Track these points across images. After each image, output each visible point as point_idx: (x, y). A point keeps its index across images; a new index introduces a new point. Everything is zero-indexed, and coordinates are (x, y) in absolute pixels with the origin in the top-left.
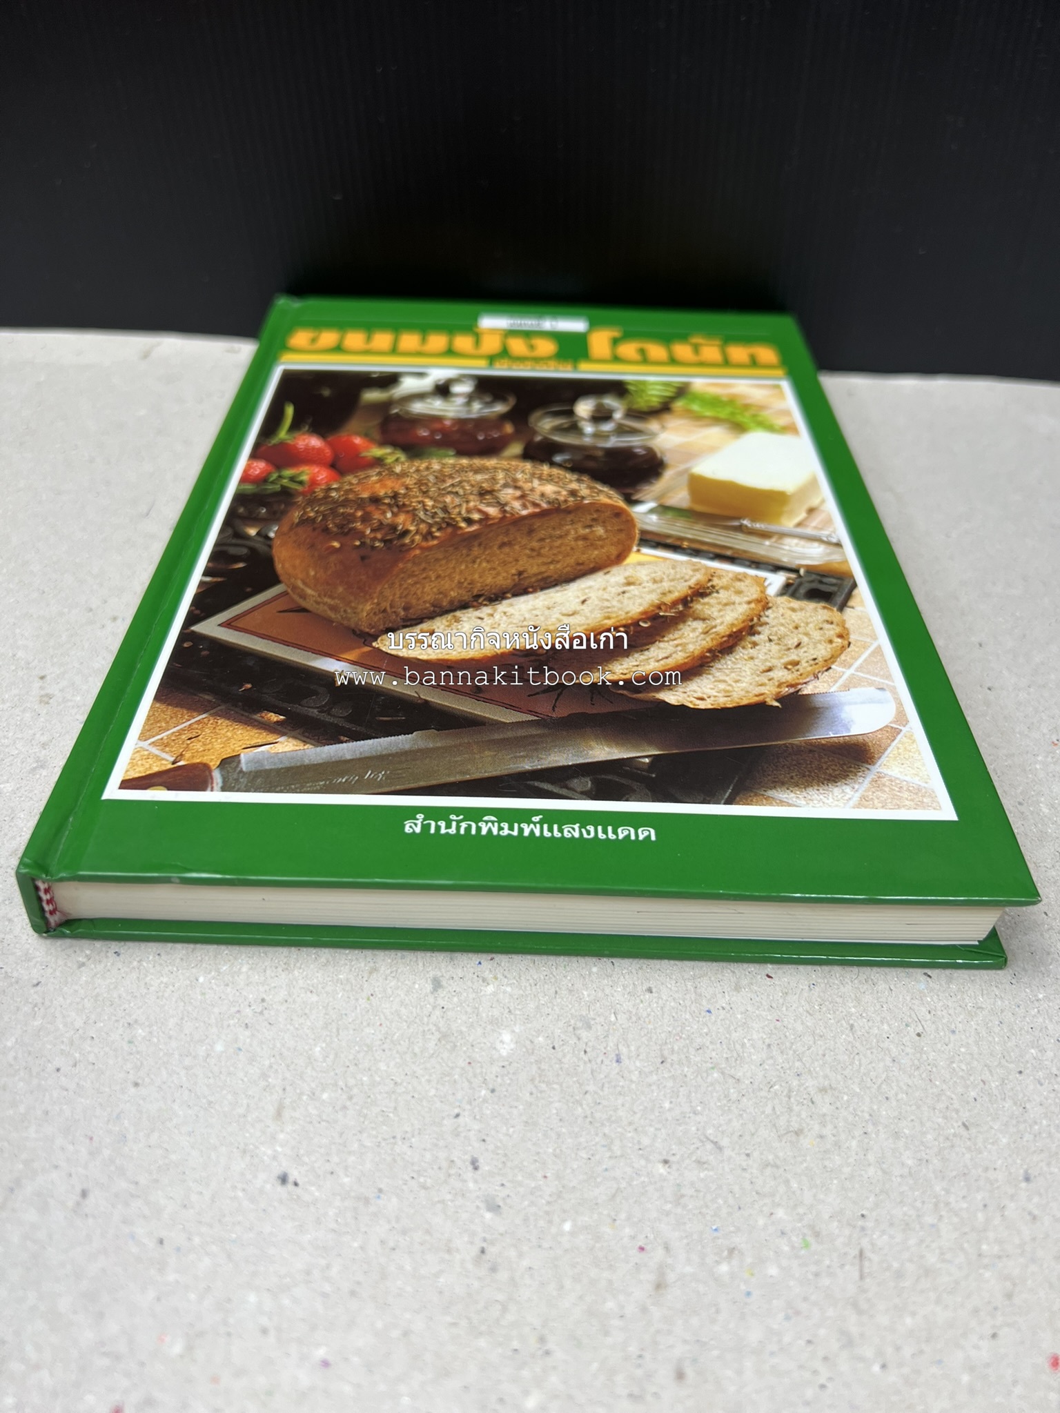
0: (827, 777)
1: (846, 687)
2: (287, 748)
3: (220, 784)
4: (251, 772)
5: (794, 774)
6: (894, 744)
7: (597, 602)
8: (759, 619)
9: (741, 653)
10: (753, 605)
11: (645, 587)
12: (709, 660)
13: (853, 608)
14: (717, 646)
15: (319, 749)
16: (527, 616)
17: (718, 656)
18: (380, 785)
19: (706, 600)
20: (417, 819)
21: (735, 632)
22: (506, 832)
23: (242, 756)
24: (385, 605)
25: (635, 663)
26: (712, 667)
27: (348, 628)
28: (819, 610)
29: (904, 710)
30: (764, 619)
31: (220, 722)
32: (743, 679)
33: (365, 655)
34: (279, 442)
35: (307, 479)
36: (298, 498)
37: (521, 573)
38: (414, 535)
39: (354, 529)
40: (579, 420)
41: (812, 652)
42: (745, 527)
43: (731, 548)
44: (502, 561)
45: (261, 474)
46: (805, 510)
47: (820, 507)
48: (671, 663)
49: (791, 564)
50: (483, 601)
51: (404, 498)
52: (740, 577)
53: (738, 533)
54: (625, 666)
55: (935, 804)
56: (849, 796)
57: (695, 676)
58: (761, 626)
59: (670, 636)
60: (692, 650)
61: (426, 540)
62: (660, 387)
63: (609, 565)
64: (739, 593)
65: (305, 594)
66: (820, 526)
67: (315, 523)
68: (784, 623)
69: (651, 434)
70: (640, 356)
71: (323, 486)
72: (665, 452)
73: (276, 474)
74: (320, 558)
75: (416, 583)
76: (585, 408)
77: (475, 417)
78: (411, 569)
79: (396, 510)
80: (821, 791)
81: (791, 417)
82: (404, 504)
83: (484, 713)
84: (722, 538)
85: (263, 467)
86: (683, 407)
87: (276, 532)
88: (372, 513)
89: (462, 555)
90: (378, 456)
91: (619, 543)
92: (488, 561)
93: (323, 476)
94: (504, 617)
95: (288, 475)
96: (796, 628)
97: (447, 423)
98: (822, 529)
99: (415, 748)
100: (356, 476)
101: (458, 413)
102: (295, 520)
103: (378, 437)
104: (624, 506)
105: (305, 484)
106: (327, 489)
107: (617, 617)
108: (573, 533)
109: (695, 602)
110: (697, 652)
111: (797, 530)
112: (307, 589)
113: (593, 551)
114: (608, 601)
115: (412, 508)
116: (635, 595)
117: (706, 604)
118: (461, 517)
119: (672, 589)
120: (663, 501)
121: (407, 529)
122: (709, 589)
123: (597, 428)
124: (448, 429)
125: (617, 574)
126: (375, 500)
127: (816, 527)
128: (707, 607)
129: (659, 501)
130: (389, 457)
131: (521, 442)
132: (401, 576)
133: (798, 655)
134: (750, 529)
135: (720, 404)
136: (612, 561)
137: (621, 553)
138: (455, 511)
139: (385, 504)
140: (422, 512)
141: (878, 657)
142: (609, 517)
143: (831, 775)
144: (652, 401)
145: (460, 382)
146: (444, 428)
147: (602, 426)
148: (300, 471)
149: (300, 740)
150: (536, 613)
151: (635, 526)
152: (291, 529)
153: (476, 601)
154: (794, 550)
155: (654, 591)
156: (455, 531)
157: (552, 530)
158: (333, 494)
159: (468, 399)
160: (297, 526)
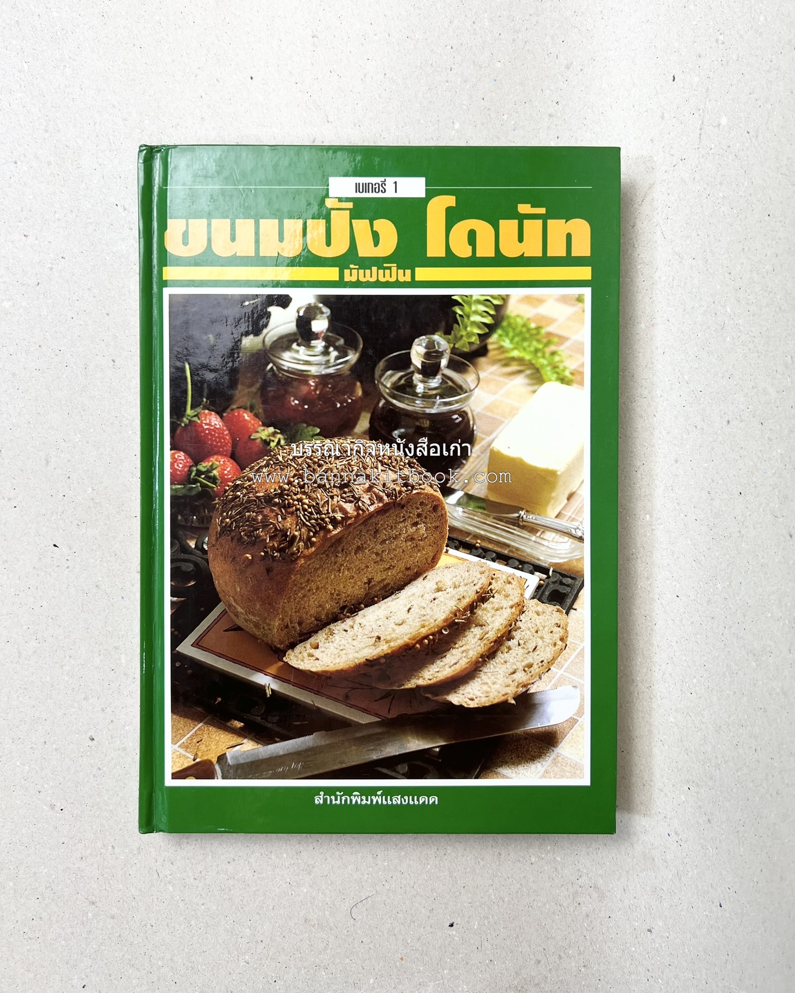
0: (530, 757)
1: (555, 687)
2: (248, 747)
3: (221, 774)
4: (234, 765)
5: (513, 756)
6: (571, 731)
7: (417, 611)
8: (515, 624)
9: (500, 657)
10: (513, 610)
11: (448, 593)
12: (480, 665)
13: (576, 610)
14: (487, 651)
15: (265, 747)
16: (374, 627)
17: (486, 661)
18: (300, 773)
19: (485, 605)
21: (499, 638)
23: (227, 754)
24: (287, 620)
25: (437, 670)
26: (481, 671)
27: (267, 644)
28: (554, 612)
29: (583, 705)
30: (519, 623)
31: (210, 728)
32: (498, 681)
33: (280, 669)
34: (188, 421)
35: (218, 474)
36: (215, 500)
37: (370, 581)
38: (299, 542)
39: (258, 537)
40: (413, 373)
41: (542, 654)
42: (521, 520)
43: (508, 546)
44: (357, 568)
45: (183, 471)
46: (566, 496)
47: (578, 492)
48: (458, 668)
49: (545, 563)
50: (347, 613)
51: (288, 495)
52: (510, 579)
53: (515, 528)
54: (431, 673)
55: (582, 774)
56: (538, 770)
57: (471, 680)
58: (516, 631)
59: (460, 643)
60: (471, 656)
61: (307, 547)
62: (482, 308)
63: (427, 570)
64: (507, 596)
65: (237, 612)
66: (573, 516)
67: (231, 531)
68: (530, 627)
69: (468, 390)
70: (471, 247)
71: (230, 484)
72: (476, 418)
73: (195, 469)
74: (240, 572)
75: (304, 596)
76: (419, 352)
77: (332, 372)
78: (300, 581)
79: (283, 511)
80: (525, 767)
81: (583, 353)
82: (289, 503)
83: (350, 716)
84: (504, 534)
85: (183, 460)
86: (497, 343)
87: (207, 544)
88: (268, 516)
89: (332, 562)
90: (264, 438)
91: (435, 543)
92: (348, 569)
93: (228, 469)
94: (360, 628)
95: (204, 470)
96: (537, 632)
97: (312, 383)
98: (573, 520)
99: (316, 745)
100: (251, 469)
101: (319, 366)
102: (217, 528)
103: (261, 411)
104: (441, 497)
105: (217, 481)
106: (233, 486)
107: (429, 625)
108: (404, 532)
109: (478, 608)
110: (474, 658)
111: (557, 521)
112: (237, 606)
113: (417, 553)
114: (424, 608)
115: (294, 508)
116: (442, 602)
117: (485, 609)
118: (329, 517)
119: (465, 594)
120: (468, 490)
121: (294, 535)
122: (488, 593)
123: (427, 384)
124: (313, 393)
125: (431, 579)
126: (268, 499)
127: (570, 517)
128: (485, 613)
129: (465, 490)
130: (272, 438)
131: (368, 411)
132: (294, 589)
133: (533, 658)
134: (525, 521)
135: (527, 336)
136: (429, 564)
137: (435, 555)
138: (324, 510)
139: (276, 504)
140: (302, 513)
141: (581, 658)
142: (429, 511)
143: (532, 756)
144: (473, 334)
145: (318, 312)
146: (309, 392)
147: (430, 381)
148: (210, 464)
149: (255, 741)
150: (380, 623)
151: (446, 521)
152: (217, 540)
153: (342, 613)
154: (550, 546)
155: (454, 596)
156: (325, 535)
157: (390, 529)
158: (239, 493)
159: (326, 342)
160: (220, 536)
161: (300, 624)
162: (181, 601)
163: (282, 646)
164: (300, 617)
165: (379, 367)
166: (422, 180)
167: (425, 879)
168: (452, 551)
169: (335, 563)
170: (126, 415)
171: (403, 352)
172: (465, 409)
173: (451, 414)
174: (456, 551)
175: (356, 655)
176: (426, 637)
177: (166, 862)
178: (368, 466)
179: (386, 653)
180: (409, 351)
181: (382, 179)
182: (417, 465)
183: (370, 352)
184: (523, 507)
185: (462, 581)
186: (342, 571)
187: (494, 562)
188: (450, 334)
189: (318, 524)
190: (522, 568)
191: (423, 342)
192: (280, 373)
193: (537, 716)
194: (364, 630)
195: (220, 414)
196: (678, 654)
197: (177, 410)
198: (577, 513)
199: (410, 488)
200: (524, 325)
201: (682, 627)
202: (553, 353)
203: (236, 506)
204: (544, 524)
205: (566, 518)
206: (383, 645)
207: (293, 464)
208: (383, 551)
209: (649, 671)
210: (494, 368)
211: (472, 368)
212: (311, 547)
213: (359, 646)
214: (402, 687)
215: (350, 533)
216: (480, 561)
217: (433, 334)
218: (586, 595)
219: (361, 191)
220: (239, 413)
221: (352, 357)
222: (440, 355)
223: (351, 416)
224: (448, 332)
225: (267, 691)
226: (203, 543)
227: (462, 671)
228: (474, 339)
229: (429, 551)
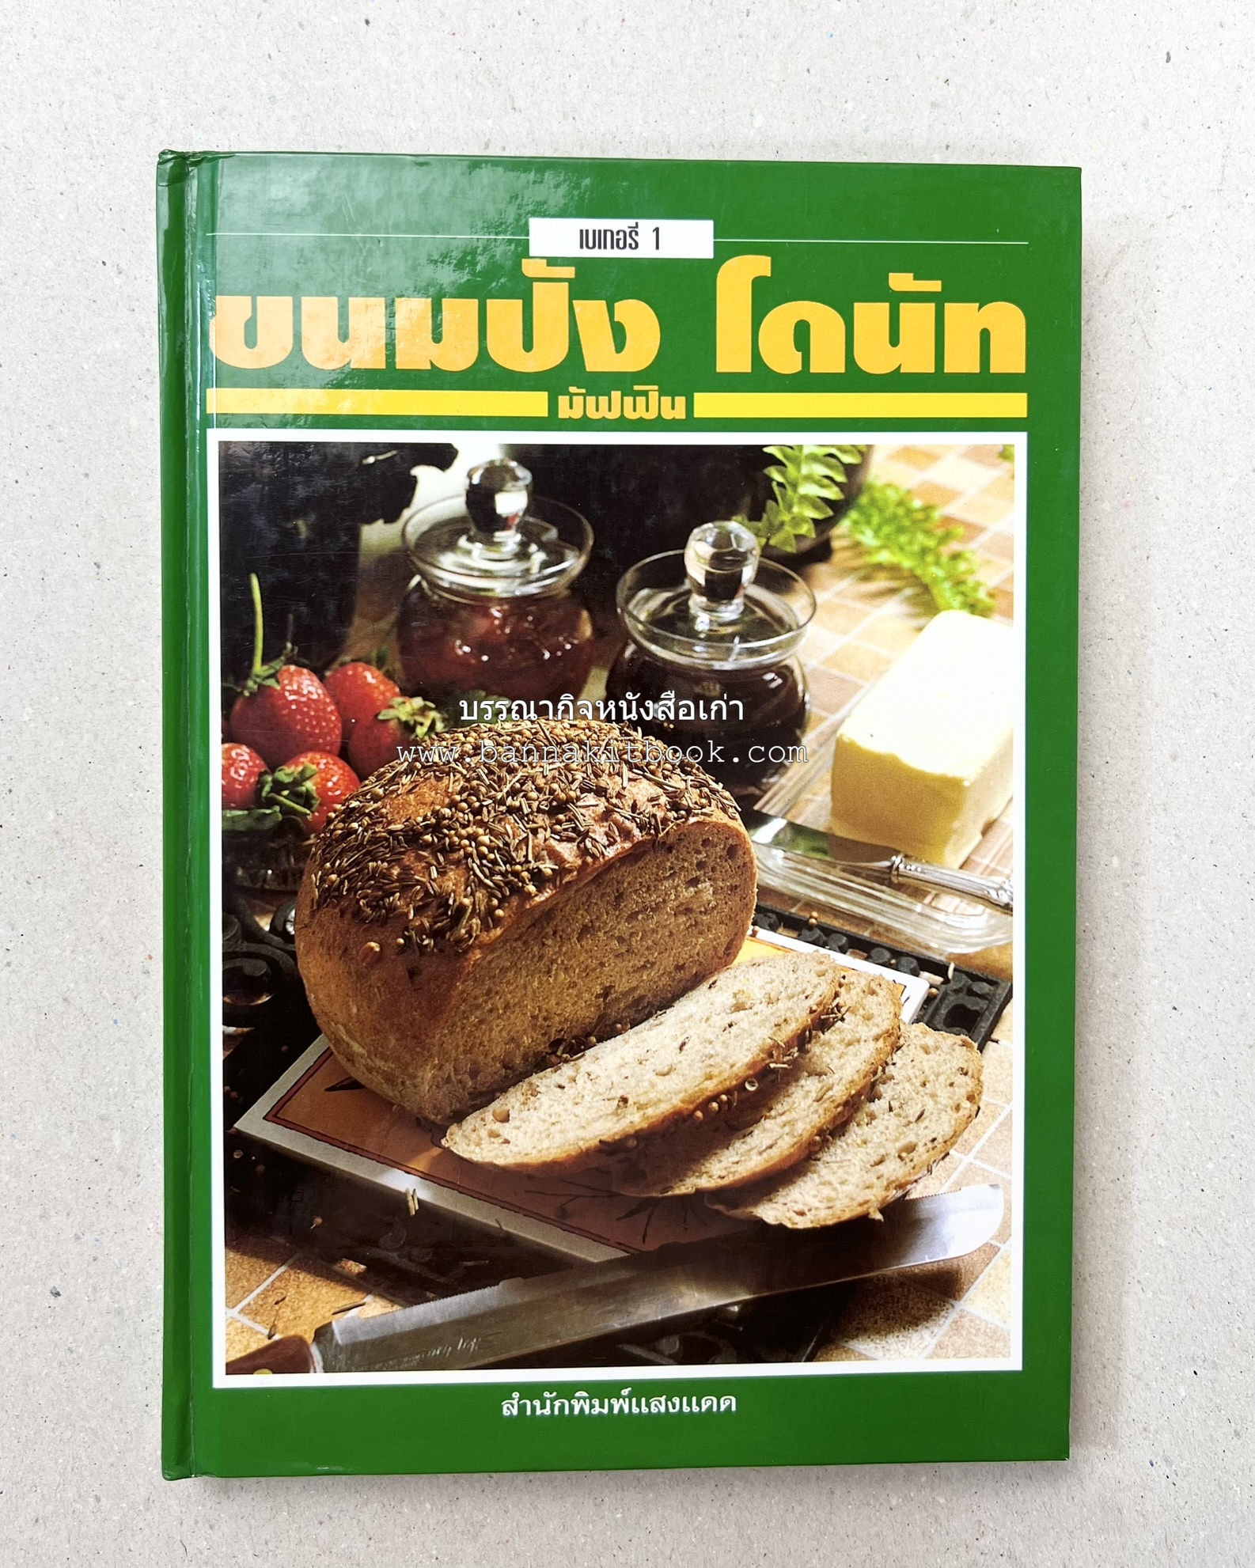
0: (910, 1319)
1: (958, 1187)
2: (374, 1311)
3: (321, 1364)
4: (347, 1346)
5: (878, 1318)
6: (987, 1270)
7: (697, 1047)
8: (884, 1071)
9: (855, 1133)
10: (880, 1044)
11: (756, 1013)
12: (817, 1148)
13: (997, 1042)
14: (829, 1122)
15: (408, 1310)
16: (615, 1079)
17: (828, 1140)
18: (474, 1358)
19: (827, 1036)
20: (514, 1399)
21: (852, 1097)
22: (597, 1410)
23: (334, 1324)
24: (448, 1067)
25: (736, 1159)
26: (819, 1160)
27: (410, 1114)
28: (957, 1047)
29: (1010, 1219)
30: (890, 1070)
31: (301, 1276)
32: (850, 1178)
33: (435, 1162)
34: (256, 687)
35: (314, 788)
36: (309, 839)
37: (607, 991)
38: (471, 918)
39: (392, 908)
40: (688, 593)
41: (933, 1126)
42: (895, 873)
43: (871, 922)
44: (583, 966)
45: (248, 781)
46: (980, 826)
47: (1003, 819)
48: (775, 1155)
49: (941, 955)
50: (563, 1053)
51: (449, 828)
52: (874, 986)
53: (884, 888)
54: (723, 1164)
55: (1006, 1350)
56: (926, 1343)
57: (799, 1177)
58: (884, 1083)
59: (779, 1108)
60: (800, 1132)
61: (486, 927)
62: (820, 470)
63: (716, 969)
64: (868, 1018)
65: (352, 1054)
66: (993, 865)
67: (340, 897)
68: (912, 1076)
69: (794, 627)
70: (800, 353)
71: (338, 807)
72: (809, 678)
73: (269, 778)
74: (358, 978)
75: (481, 1022)
76: (701, 553)
77: (536, 591)
78: (473, 994)
79: (441, 859)
80: (901, 1338)
81: (1010, 556)
82: (452, 844)
83: (571, 1249)
84: (862, 900)
85: (247, 762)
86: (849, 536)
87: (294, 924)
88: (411, 869)
89: (534, 956)
90: (404, 718)
91: (731, 919)
92: (566, 969)
93: (335, 779)
94: (589, 1082)
95: (287, 780)
96: (924, 1084)
97: (495, 612)
98: (993, 872)
99: (504, 1304)
100: (379, 778)
101: (509, 580)
102: (314, 892)
103: (398, 666)
104: (742, 829)
105: (313, 802)
106: (344, 812)
107: (720, 1073)
108: (673, 897)
109: (814, 1041)
110: (806, 1136)
111: (963, 874)
112: (352, 1043)
113: (697, 938)
114: (711, 1042)
115: (462, 852)
116: (744, 1030)
117: (827, 1043)
118: (528, 870)
119: (789, 1014)
120: (795, 817)
121: (461, 903)
122: (833, 1013)
123: (715, 614)
124: (499, 632)
125: (724, 988)
126: (412, 836)
127: (988, 866)
128: (827, 1050)
129: (789, 816)
130: (419, 719)
131: (603, 667)
132: (462, 1008)
133: (917, 1134)
134: (902, 876)
135: (907, 523)
136: (720, 958)
137: (732, 940)
138: (519, 856)
139: (427, 846)
140: (478, 862)
141: (1005, 1133)
142: (720, 857)
143: (914, 1317)
144: (804, 520)
145: (508, 477)
146: (491, 631)
147: (722, 608)
148: (300, 768)
149: (387, 1299)
150: (626, 1071)
151: (753, 875)
152: (313, 914)
153: (554, 1053)
154: (948, 922)
155: (767, 1019)
156: (521, 904)
157: (646, 892)
158: (355, 825)
159: (523, 534)
160: (319, 906)
161: (474, 1074)
162: (242, 1035)
163: (439, 1117)
164: (475, 1063)
165: (625, 582)
166: (708, 226)
167: (691, 1542)
168: (764, 934)
169: (541, 958)
170: (121, 670)
171: (671, 553)
172: (787, 662)
173: (761, 672)
174: (771, 933)
175: (582, 1133)
176: (715, 1098)
177: (200, 1525)
178: (603, 772)
179: (638, 1128)
180: (681, 551)
181: (632, 222)
182: (698, 769)
183: (608, 553)
184: (898, 848)
185: (782, 989)
186: (554, 972)
187: (845, 953)
188: (759, 519)
189: (507, 884)
190: (897, 964)
191: (707, 534)
192: (434, 593)
193: (923, 1242)
194: (596, 1086)
195: (319, 672)
196: (1173, 1116)
197: (236, 665)
198: (1000, 860)
199: (683, 812)
200: (901, 503)
201: (1184, 1067)
202: (956, 557)
203: (350, 849)
204: (938, 880)
205: (980, 869)
206: (632, 1114)
207: (460, 768)
208: (631, 935)
209: (1116, 1149)
210: (845, 584)
211: (801, 584)
212: (495, 927)
213: (587, 1116)
214: (670, 1193)
215: (569, 899)
216: (817, 951)
217: (729, 519)
218: (1015, 1014)
219: (591, 245)
220: (355, 670)
221: (574, 563)
222: (740, 558)
223: (572, 675)
224: (755, 514)
225: (411, 1204)
226: (286, 921)
227: (783, 1160)
228: (806, 529)
229: (720, 934)
